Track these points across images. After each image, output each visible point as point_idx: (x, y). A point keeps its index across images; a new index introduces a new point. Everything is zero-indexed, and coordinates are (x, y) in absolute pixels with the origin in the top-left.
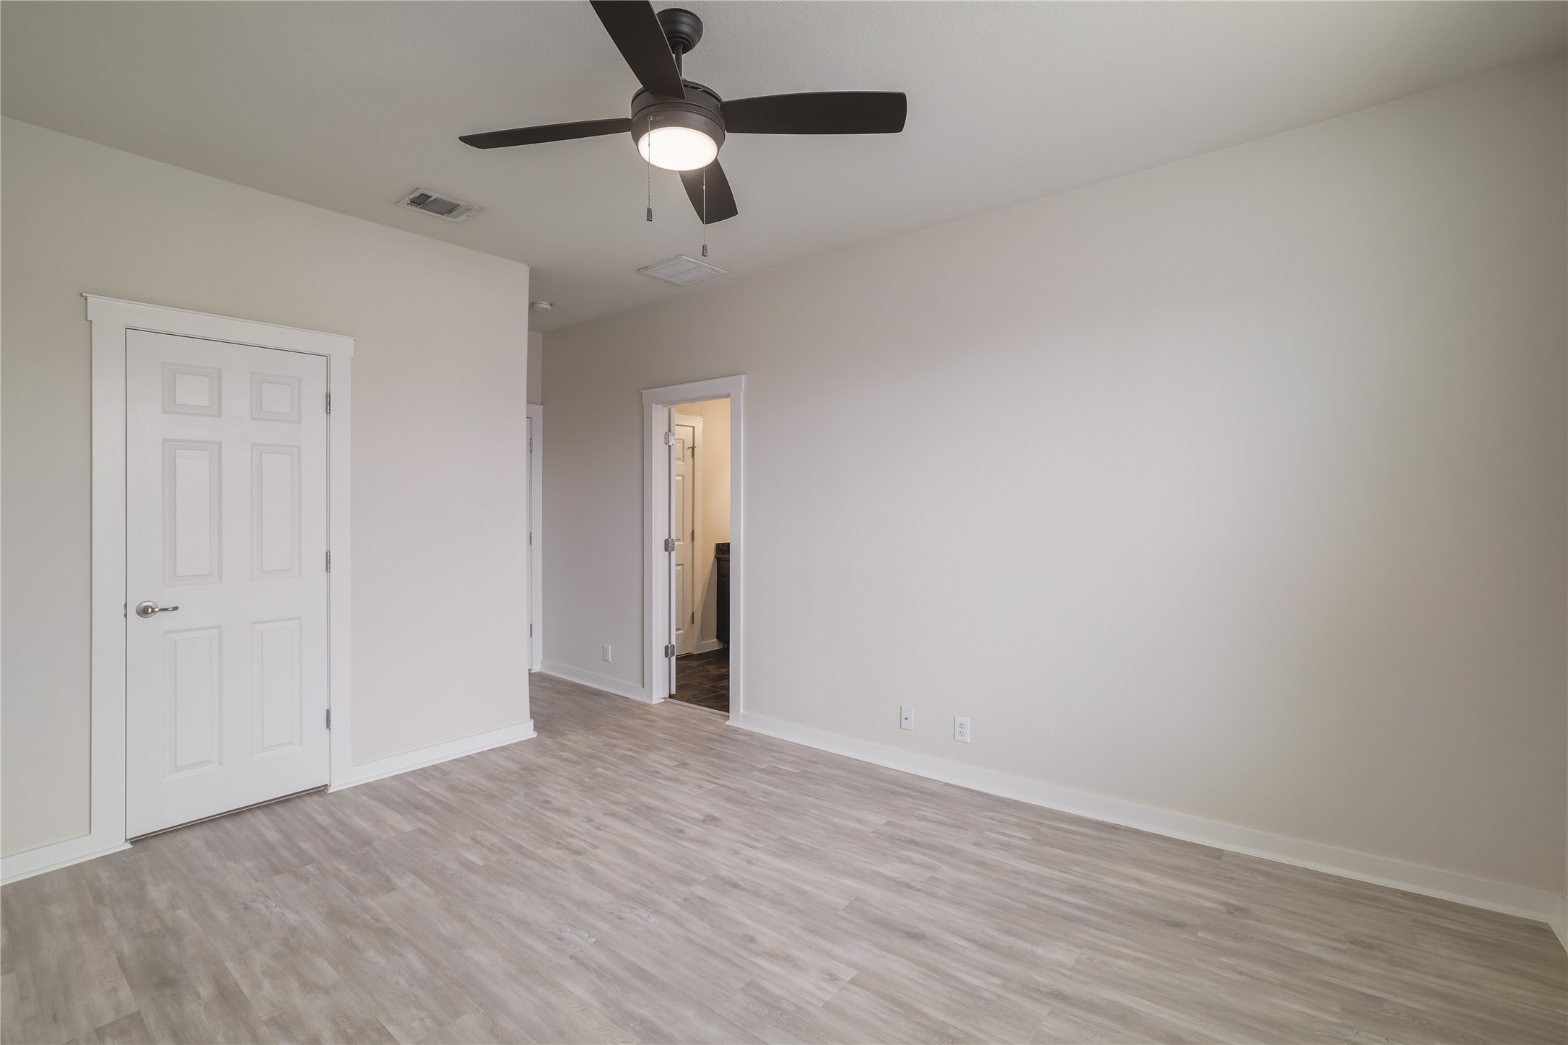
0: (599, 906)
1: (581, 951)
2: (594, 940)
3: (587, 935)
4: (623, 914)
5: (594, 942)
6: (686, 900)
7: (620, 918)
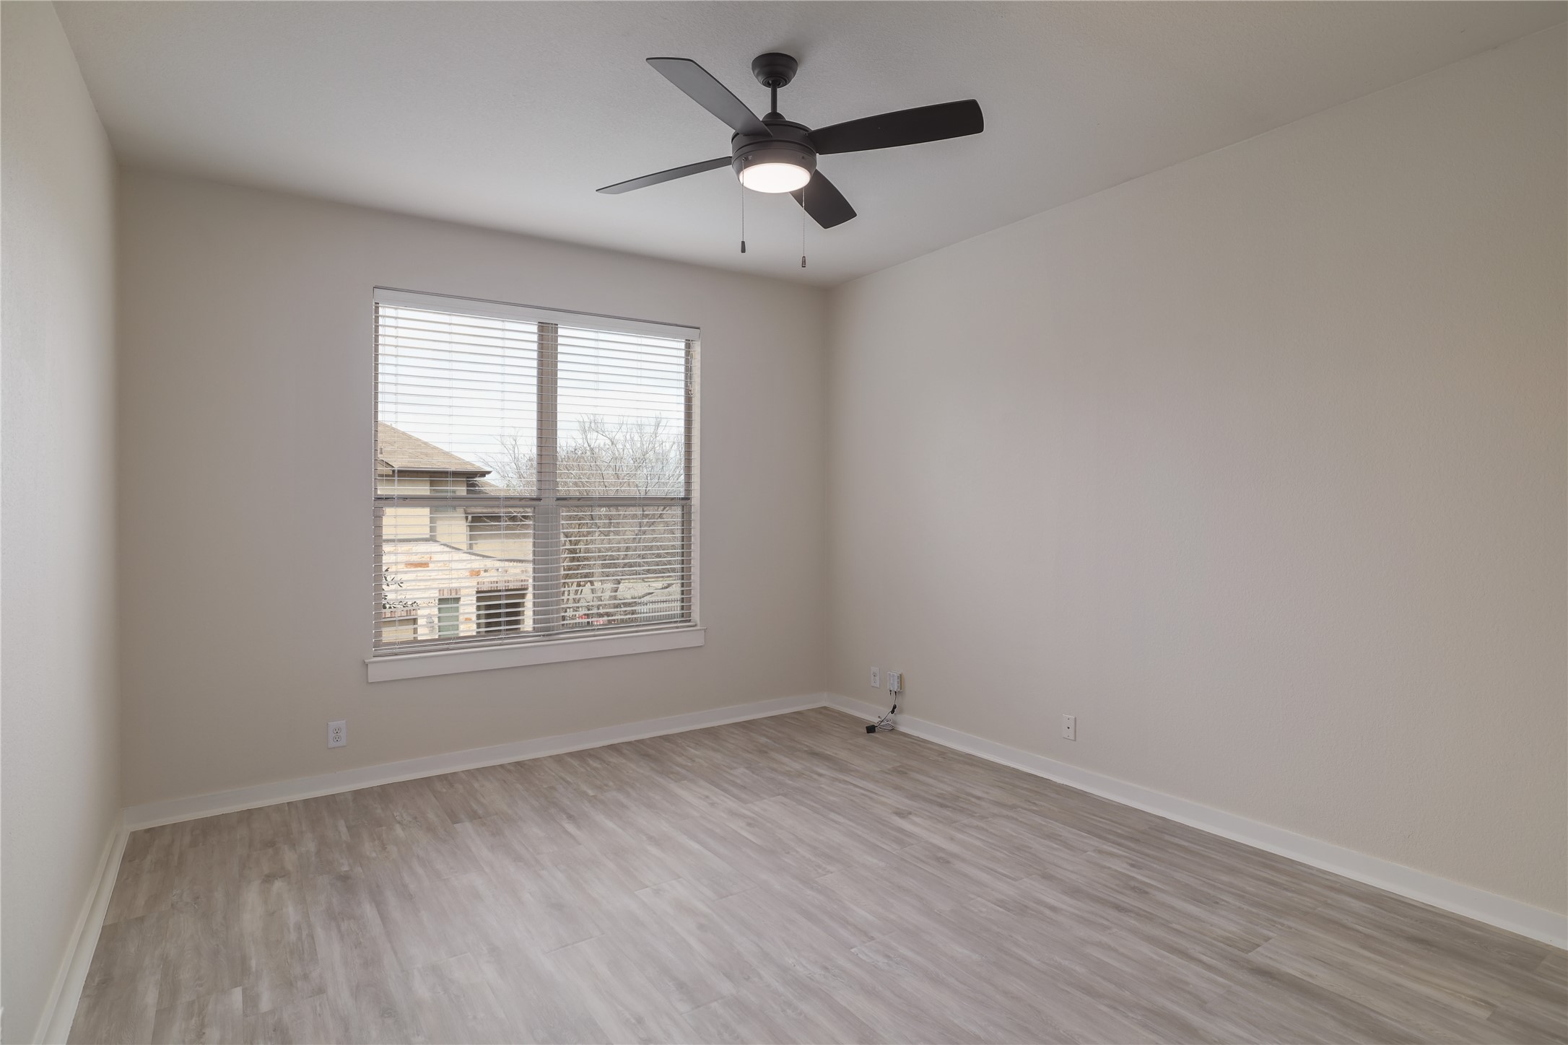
0: (851, 987)
1: (864, 942)
2: (852, 950)
3: (860, 956)
4: (823, 973)
5: (852, 948)
6: (748, 979)
7: (826, 968)
